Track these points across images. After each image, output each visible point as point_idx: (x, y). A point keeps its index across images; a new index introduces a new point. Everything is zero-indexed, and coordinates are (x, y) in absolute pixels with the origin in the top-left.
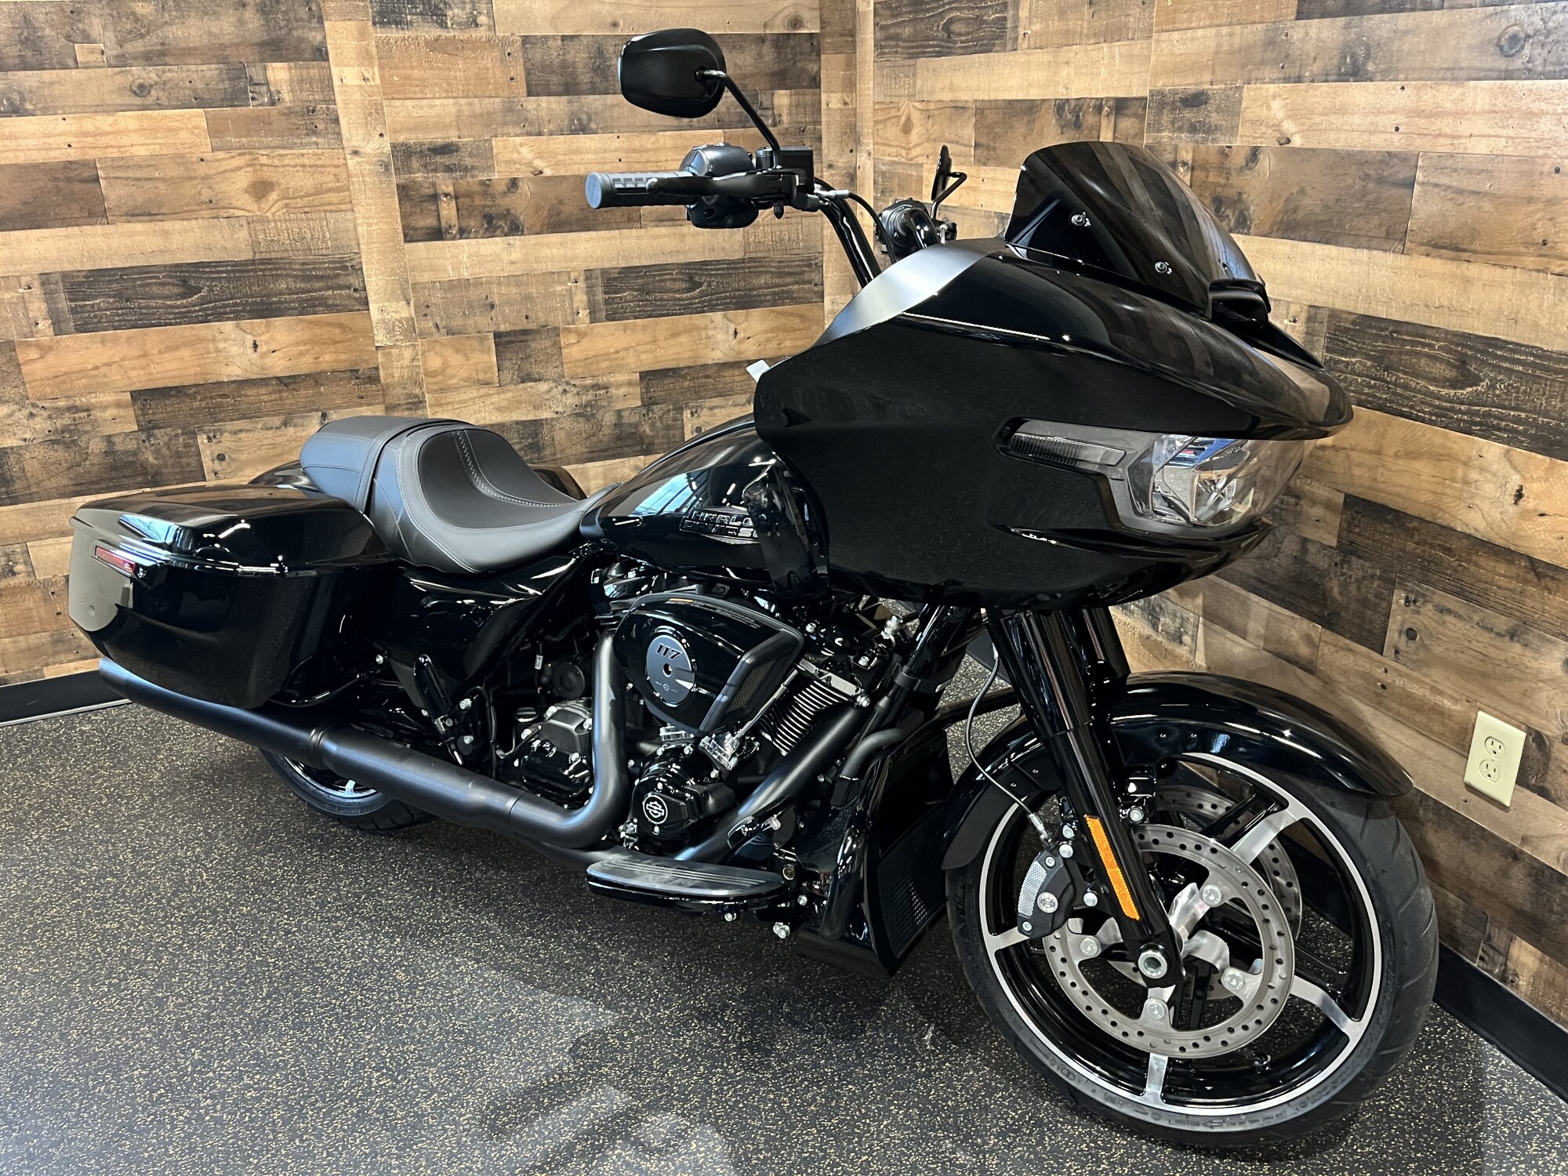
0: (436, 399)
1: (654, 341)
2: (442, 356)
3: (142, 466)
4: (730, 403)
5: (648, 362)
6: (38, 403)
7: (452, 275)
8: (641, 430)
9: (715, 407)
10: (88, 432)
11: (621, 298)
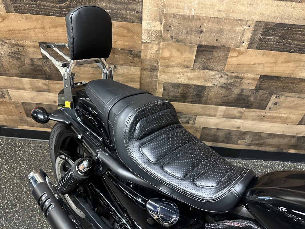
0: (163, 69)
1: (275, 63)
2: (171, 51)
3: (44, 71)
4: (297, 96)
5: (267, 71)
6: (4, 40)
7: (186, 12)
8: (249, 98)
9: (289, 96)
10: (24, 55)
11: (269, 39)
